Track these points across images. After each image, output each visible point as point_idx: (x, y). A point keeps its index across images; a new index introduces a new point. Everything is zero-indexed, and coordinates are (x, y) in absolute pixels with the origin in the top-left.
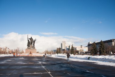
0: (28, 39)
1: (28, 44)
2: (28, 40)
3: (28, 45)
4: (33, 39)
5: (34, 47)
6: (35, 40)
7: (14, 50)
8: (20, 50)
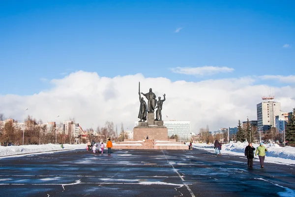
0: (142, 96)
1: (141, 110)
2: (142, 100)
3: (142, 116)
4: (155, 97)
5: (159, 121)
6: (162, 99)
7: (95, 129)
8: (115, 130)
